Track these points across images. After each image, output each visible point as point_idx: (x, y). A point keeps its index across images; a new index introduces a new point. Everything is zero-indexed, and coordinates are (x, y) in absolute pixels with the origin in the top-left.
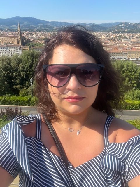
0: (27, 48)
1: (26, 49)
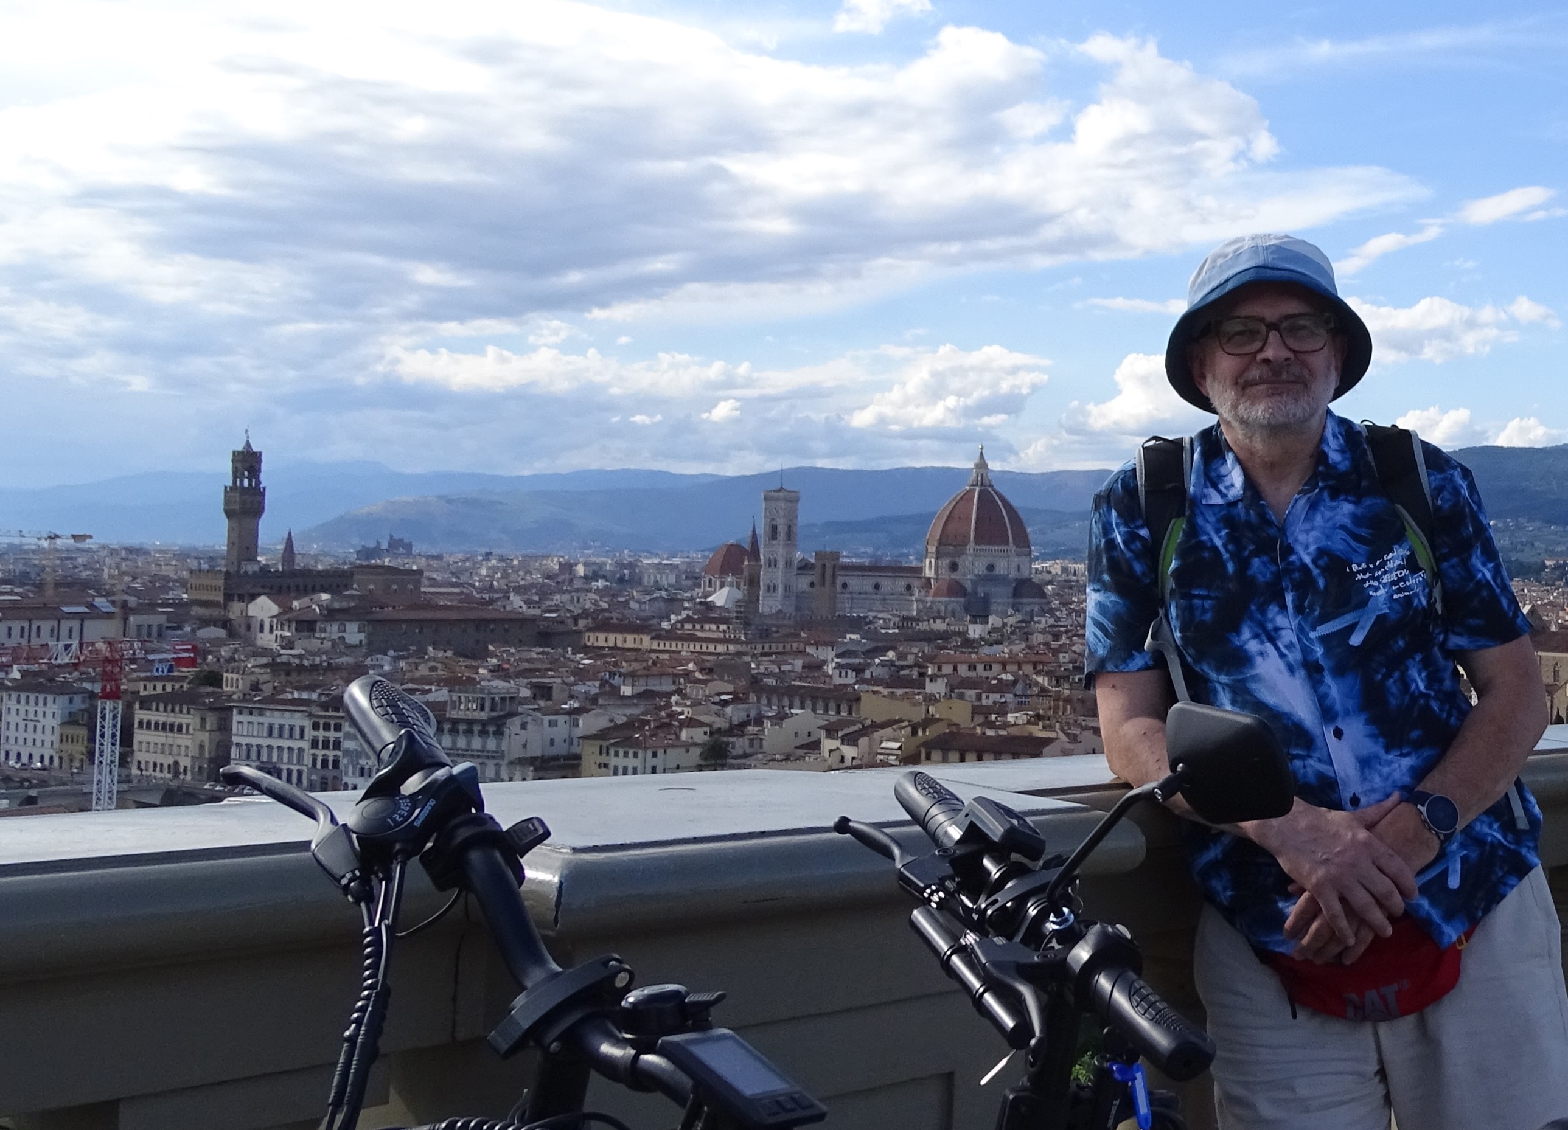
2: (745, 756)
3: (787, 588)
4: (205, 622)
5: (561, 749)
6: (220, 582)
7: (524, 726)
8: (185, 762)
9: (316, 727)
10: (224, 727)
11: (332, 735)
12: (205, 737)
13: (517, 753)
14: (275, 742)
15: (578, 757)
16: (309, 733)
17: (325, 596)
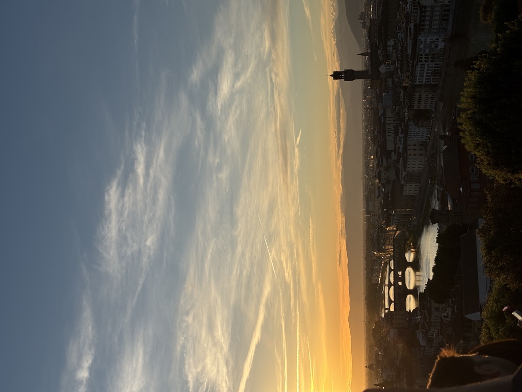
8: (430, 96)
10: (420, 86)
12: (423, 91)
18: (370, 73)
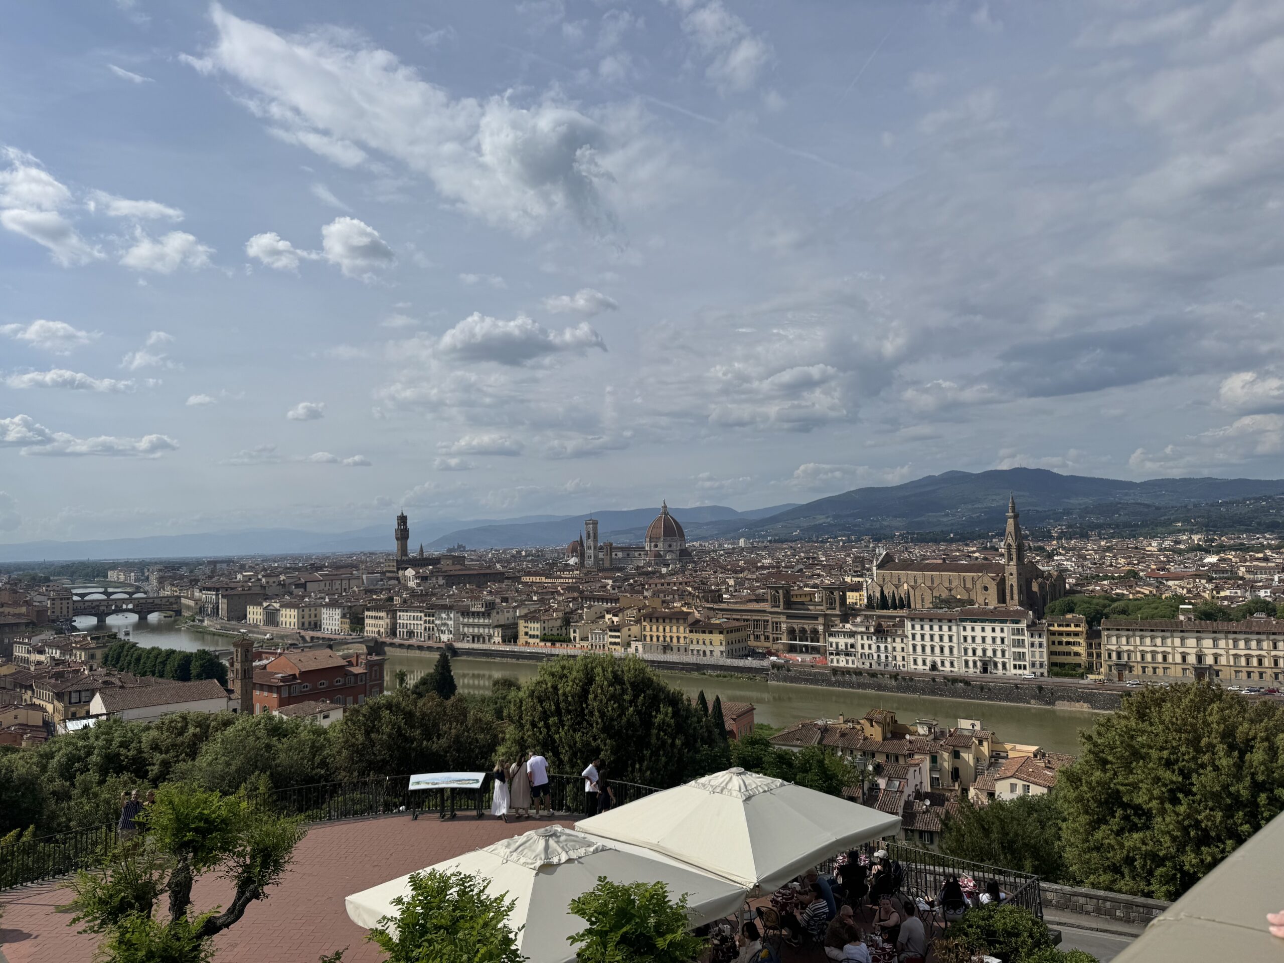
0: (1076, 626)
1: (1073, 628)
2: (577, 622)
3: (596, 557)
4: (390, 578)
5: (511, 621)
6: (395, 564)
7: (498, 613)
8: (382, 630)
9: (425, 616)
10: (394, 618)
11: (431, 619)
12: (388, 621)
13: (496, 624)
14: (412, 622)
15: (517, 624)
16: (424, 618)
17: (431, 567)
18: (405, 558)
